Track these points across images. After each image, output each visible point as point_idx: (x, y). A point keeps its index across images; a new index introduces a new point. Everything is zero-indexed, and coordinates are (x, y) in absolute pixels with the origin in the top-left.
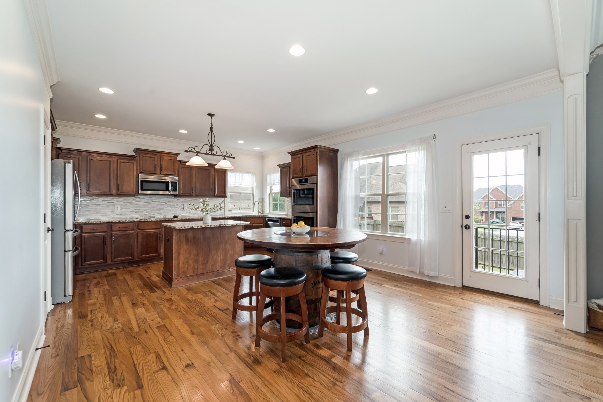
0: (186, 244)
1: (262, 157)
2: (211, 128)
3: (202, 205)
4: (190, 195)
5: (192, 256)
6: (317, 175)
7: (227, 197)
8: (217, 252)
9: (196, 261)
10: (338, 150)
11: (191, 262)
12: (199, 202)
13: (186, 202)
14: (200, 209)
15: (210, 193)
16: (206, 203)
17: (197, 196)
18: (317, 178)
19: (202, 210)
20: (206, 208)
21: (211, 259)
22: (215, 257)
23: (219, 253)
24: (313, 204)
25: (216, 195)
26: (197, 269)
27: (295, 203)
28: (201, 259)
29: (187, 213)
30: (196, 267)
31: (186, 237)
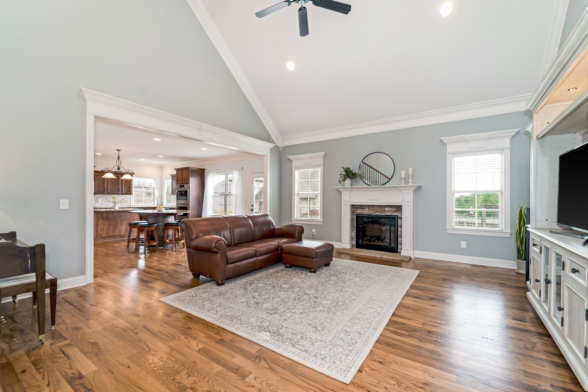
0: (102, 220)
1: (161, 167)
2: (119, 157)
3: (112, 199)
4: (103, 193)
5: (106, 226)
6: (189, 183)
7: (132, 194)
8: (122, 225)
9: (108, 229)
10: (205, 169)
11: (105, 229)
12: (110, 197)
13: (100, 197)
14: (111, 202)
15: (119, 192)
16: (114, 198)
17: (108, 193)
18: (189, 185)
19: (112, 202)
20: (115, 201)
21: (118, 228)
22: (120, 227)
23: (123, 226)
24: (187, 199)
25: (123, 193)
26: (109, 233)
27: (178, 199)
28: (111, 228)
29: (100, 204)
30: (108, 232)
31: (102, 216)
